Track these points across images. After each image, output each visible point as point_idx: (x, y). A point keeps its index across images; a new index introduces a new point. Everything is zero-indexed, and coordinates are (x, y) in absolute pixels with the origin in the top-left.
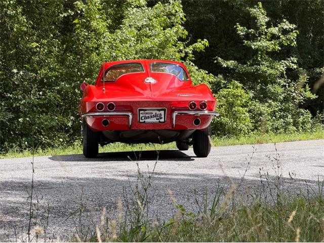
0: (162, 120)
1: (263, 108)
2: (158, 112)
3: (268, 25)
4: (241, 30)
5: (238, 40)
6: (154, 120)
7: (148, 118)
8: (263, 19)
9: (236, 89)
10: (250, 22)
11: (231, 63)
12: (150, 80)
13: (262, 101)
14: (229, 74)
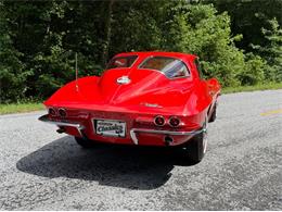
0: (123, 134)
1: (271, 69)
2: (118, 124)
3: (278, 28)
4: (264, 31)
5: (262, 36)
6: (113, 133)
7: (106, 129)
8: (276, 25)
9: (258, 60)
10: (269, 27)
11: (257, 47)
12: (125, 80)
13: (271, 65)
14: (256, 52)
